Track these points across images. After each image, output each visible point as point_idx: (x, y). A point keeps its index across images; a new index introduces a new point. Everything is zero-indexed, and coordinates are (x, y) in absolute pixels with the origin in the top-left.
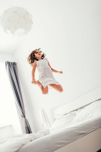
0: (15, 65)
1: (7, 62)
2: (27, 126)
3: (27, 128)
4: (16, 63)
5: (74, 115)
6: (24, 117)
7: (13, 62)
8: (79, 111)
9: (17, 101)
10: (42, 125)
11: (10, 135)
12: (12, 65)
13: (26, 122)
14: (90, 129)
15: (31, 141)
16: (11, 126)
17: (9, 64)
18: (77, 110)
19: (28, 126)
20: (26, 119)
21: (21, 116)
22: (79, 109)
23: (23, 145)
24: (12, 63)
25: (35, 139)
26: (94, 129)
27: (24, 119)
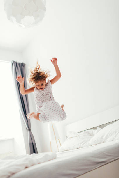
0: (23, 66)
1: (14, 62)
2: (31, 142)
3: (32, 144)
4: (25, 64)
5: (91, 136)
6: (30, 130)
7: (22, 63)
8: (97, 130)
9: (22, 110)
10: (51, 142)
11: (11, 151)
12: (20, 66)
13: (31, 137)
14: (112, 157)
15: (26, 167)
16: (13, 139)
17: (16, 64)
18: (95, 128)
19: (33, 142)
20: (31, 133)
21: (26, 129)
22: (98, 128)
23: (13, 174)
24: (19, 63)
25: (33, 165)
26: (117, 157)
27: (29, 132)
